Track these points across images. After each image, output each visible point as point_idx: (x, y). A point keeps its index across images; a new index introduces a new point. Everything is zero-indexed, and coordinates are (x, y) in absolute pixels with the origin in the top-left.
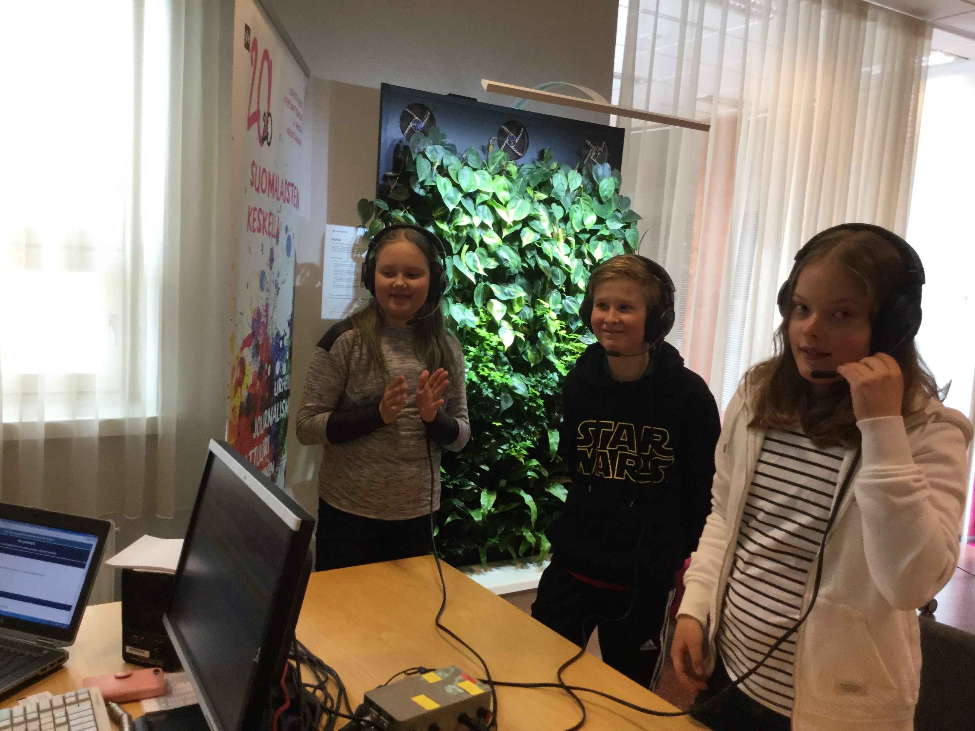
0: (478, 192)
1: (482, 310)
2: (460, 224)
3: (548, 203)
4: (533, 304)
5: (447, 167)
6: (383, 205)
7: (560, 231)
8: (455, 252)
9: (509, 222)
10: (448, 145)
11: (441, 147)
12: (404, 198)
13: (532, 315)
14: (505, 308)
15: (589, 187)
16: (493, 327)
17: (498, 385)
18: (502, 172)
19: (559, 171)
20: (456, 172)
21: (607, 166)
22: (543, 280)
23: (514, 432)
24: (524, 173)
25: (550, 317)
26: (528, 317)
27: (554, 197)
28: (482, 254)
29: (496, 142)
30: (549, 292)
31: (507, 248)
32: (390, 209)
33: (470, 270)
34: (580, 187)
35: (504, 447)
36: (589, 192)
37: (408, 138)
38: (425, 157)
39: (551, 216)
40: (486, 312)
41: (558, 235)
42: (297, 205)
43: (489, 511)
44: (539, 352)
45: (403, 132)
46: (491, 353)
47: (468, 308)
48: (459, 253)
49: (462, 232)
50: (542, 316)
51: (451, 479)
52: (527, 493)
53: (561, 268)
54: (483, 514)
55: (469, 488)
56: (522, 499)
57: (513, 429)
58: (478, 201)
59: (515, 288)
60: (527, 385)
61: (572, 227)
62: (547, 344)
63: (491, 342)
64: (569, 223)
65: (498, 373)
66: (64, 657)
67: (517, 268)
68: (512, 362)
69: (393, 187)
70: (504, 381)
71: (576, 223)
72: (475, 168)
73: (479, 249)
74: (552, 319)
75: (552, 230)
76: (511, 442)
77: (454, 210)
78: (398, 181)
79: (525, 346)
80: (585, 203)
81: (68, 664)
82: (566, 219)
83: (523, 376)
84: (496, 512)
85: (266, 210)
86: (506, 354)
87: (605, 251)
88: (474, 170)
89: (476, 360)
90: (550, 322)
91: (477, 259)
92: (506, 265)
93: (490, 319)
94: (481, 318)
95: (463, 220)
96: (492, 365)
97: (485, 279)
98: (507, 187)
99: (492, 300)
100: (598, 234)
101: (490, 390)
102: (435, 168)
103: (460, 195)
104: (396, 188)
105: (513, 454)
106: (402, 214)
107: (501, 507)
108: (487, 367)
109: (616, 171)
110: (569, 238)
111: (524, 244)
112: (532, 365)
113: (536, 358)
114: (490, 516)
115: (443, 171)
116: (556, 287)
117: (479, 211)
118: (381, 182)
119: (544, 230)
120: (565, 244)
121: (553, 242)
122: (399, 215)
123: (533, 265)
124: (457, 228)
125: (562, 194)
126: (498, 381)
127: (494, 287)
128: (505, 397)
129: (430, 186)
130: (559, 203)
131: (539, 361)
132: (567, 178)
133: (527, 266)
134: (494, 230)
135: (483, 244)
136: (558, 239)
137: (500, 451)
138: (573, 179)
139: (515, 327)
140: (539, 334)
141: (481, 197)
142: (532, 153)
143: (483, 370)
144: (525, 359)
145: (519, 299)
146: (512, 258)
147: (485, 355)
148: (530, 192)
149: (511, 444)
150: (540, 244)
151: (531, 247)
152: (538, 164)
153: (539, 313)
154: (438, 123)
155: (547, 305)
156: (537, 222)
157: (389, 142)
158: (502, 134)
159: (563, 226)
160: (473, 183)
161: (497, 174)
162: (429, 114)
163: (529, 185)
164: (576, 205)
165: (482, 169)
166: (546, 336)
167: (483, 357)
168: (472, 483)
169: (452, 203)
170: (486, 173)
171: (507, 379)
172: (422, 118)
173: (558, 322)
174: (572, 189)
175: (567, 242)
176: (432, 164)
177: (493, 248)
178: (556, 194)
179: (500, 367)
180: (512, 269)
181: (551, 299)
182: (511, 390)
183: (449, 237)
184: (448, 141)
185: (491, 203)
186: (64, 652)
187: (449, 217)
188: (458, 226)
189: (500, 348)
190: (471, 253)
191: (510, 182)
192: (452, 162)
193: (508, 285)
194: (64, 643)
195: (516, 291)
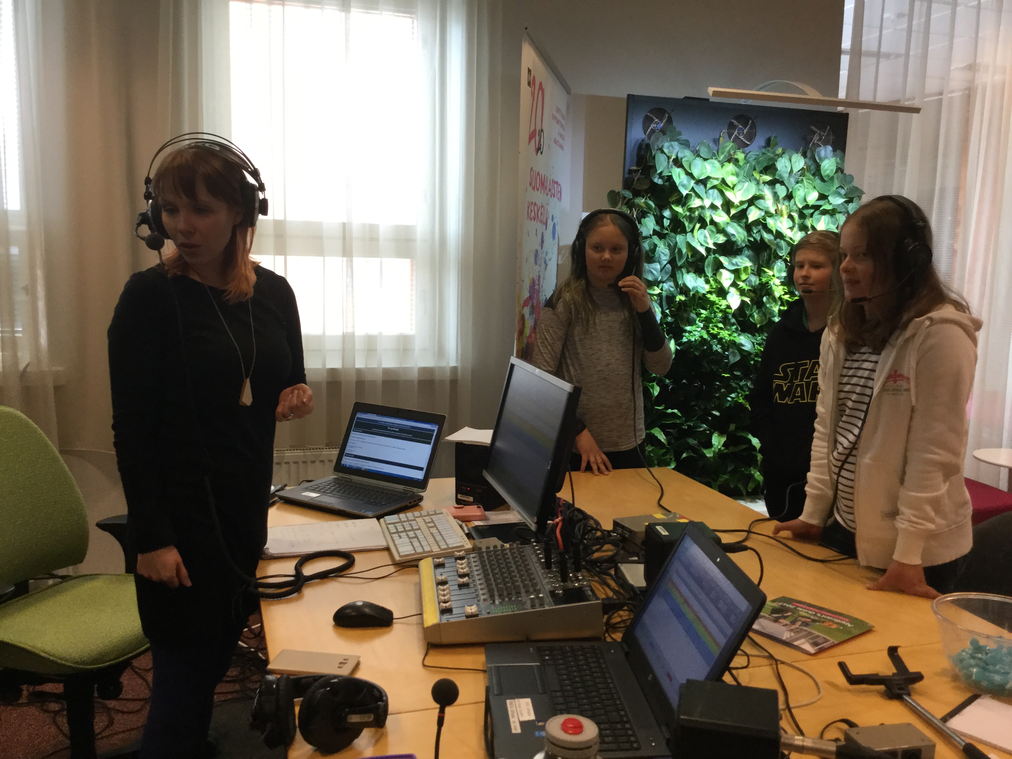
0: (708, 178)
1: (712, 279)
2: (692, 206)
3: (772, 184)
4: (759, 273)
5: (682, 159)
6: (628, 194)
7: (783, 207)
8: (688, 230)
9: (736, 202)
10: (682, 140)
11: (676, 143)
12: (645, 187)
13: (758, 282)
14: (732, 276)
15: (813, 167)
16: (722, 293)
17: (726, 342)
18: (731, 159)
19: (783, 155)
20: (688, 163)
21: (830, 148)
22: (768, 251)
23: (742, 383)
24: (751, 159)
25: (774, 284)
26: (753, 284)
27: (778, 178)
28: (712, 231)
29: (726, 134)
30: (774, 262)
31: (735, 224)
32: (633, 198)
33: (702, 245)
34: (803, 168)
35: (733, 395)
36: (812, 172)
37: (649, 137)
38: (663, 152)
39: (775, 195)
40: (716, 281)
41: (782, 211)
42: (560, 199)
43: (720, 449)
44: (764, 314)
45: (645, 133)
46: (720, 315)
47: (701, 277)
48: (692, 231)
49: (694, 212)
50: (767, 283)
51: (686, 422)
52: (754, 436)
53: (785, 241)
54: (714, 452)
55: (701, 429)
56: (750, 441)
57: (741, 381)
58: (709, 186)
59: (742, 259)
60: (753, 343)
61: (795, 204)
62: (771, 307)
63: (721, 305)
64: (792, 201)
65: (727, 332)
66: (421, 499)
67: (744, 241)
68: (739, 323)
69: (636, 179)
70: (732, 338)
71: (799, 200)
72: (706, 158)
73: (709, 227)
74: (776, 285)
75: (776, 208)
76: (739, 391)
77: (687, 195)
78: (641, 174)
79: (752, 310)
80: (809, 183)
81: (422, 504)
82: (789, 197)
83: (750, 335)
84: (726, 451)
85: (539, 204)
86: (734, 315)
87: (828, 223)
88: (705, 160)
89: (707, 321)
90: (774, 288)
91: (708, 235)
92: (734, 239)
93: (719, 286)
94: (711, 286)
95: (695, 203)
96: (721, 325)
97: (715, 252)
98: (734, 172)
99: (722, 270)
100: (821, 209)
101: (719, 346)
102: (671, 160)
103: (693, 182)
104: (638, 179)
105: (740, 401)
106: (643, 200)
107: (732, 449)
108: (717, 327)
109: (838, 152)
110: (793, 214)
111: (750, 220)
112: (758, 326)
113: (762, 321)
114: (720, 455)
115: (678, 163)
116: (781, 257)
117: (709, 194)
118: (626, 176)
119: (768, 208)
120: (789, 219)
121: (776, 218)
122: (641, 201)
123: (758, 238)
124: (691, 210)
125: (786, 176)
126: (726, 338)
127: (723, 259)
128: (733, 353)
129: (667, 176)
130: (782, 183)
131: (764, 323)
132: (791, 161)
133: (752, 240)
134: (723, 210)
135: (712, 222)
136: (782, 215)
137: (729, 399)
138: (796, 162)
139: (742, 292)
140: (765, 299)
141: (711, 183)
142: (760, 140)
143: (713, 329)
144: (752, 321)
145: (746, 268)
146: (739, 233)
147: (715, 317)
148: (757, 175)
149: (738, 393)
150: (765, 220)
151: (757, 223)
152: (764, 151)
153: (764, 280)
154: (674, 124)
155: (770, 273)
156: (762, 201)
157: (633, 142)
158: (731, 127)
159: (786, 203)
160: (704, 171)
161: (726, 161)
162: (667, 115)
163: (755, 169)
164: (799, 184)
165: (712, 159)
166: (771, 300)
167: (713, 319)
168: (705, 426)
169: (686, 189)
170: (716, 162)
171: (735, 337)
172: (661, 120)
173: (781, 287)
174: (795, 170)
175: (791, 217)
176: (669, 158)
177: (722, 225)
178: (780, 175)
179: (729, 327)
180: (739, 242)
181: (775, 267)
182: (738, 347)
183: (683, 218)
184: (683, 137)
185: (720, 187)
186: (420, 496)
187: (683, 201)
188: (691, 208)
189: (728, 310)
190: (702, 230)
191: (738, 167)
192: (686, 155)
193: (735, 257)
194: (420, 490)
195: (744, 262)
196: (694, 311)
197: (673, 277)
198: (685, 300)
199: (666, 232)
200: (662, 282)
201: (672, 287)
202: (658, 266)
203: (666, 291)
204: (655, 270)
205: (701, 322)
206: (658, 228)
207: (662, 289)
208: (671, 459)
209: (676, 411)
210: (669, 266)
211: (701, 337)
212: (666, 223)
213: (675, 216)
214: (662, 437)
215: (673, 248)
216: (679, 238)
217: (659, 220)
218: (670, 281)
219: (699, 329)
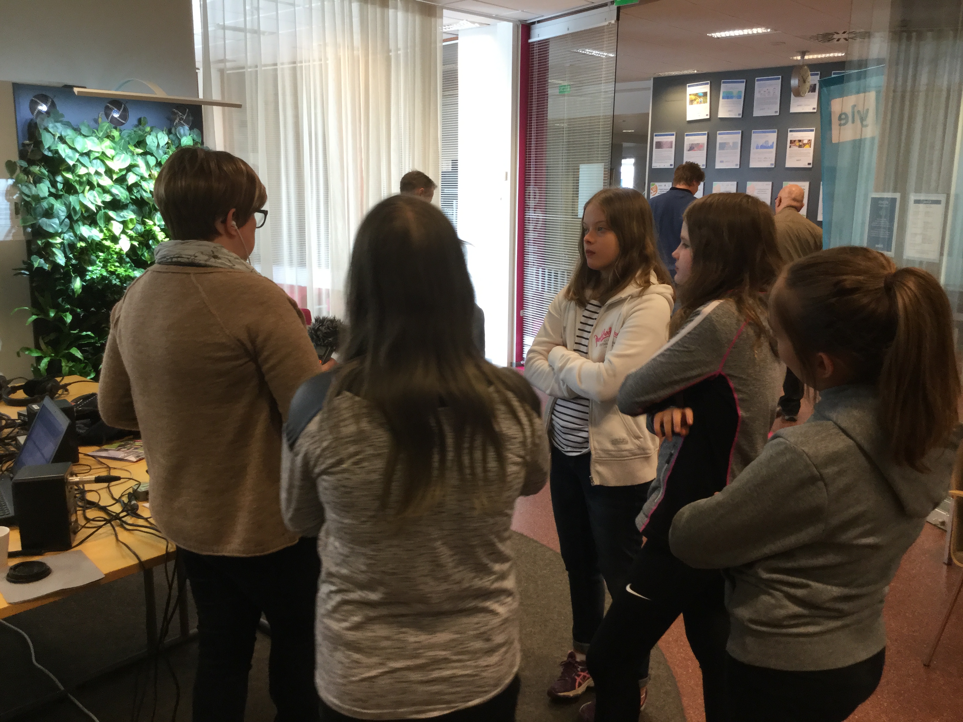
0: (90, 151)
1: (105, 229)
2: (80, 173)
3: (144, 155)
4: (142, 223)
5: (65, 137)
6: (24, 163)
8: (79, 191)
9: (116, 169)
10: (65, 122)
11: (60, 123)
12: (38, 158)
13: (143, 230)
14: (121, 226)
15: (176, 142)
16: (115, 239)
17: (123, 276)
18: (109, 136)
19: (151, 133)
20: (71, 140)
21: (187, 127)
22: (148, 206)
24: (124, 137)
25: (156, 230)
26: (140, 232)
27: (148, 151)
28: (100, 192)
29: (103, 116)
30: (154, 214)
31: (118, 187)
32: (29, 166)
33: (92, 203)
34: (168, 143)
37: (37, 117)
38: (49, 131)
39: (147, 164)
40: (108, 230)
45: (32, 112)
46: (115, 256)
47: (95, 228)
48: (83, 192)
49: (82, 178)
50: (150, 230)
51: (99, 340)
58: (92, 157)
59: (127, 213)
63: (115, 249)
65: (122, 269)
67: (127, 199)
68: (133, 261)
69: (29, 151)
70: (127, 273)
72: (87, 135)
73: (97, 189)
75: (149, 173)
77: (74, 165)
78: (33, 147)
79: (142, 251)
86: (127, 255)
88: (85, 136)
89: (106, 262)
90: (156, 233)
91: (96, 195)
92: (118, 198)
93: (112, 234)
94: (105, 234)
95: (81, 171)
96: (117, 264)
97: (104, 208)
98: (112, 146)
99: (112, 222)
101: (118, 280)
102: (57, 137)
103: (77, 155)
104: (31, 151)
106: (38, 168)
108: (114, 265)
109: (196, 130)
111: (130, 184)
115: (62, 139)
117: (94, 164)
118: (22, 148)
119: (142, 173)
121: (149, 181)
122: (36, 169)
123: (139, 197)
124: (79, 176)
125: (154, 149)
126: (123, 274)
127: (112, 213)
129: (54, 150)
130: (152, 155)
132: (157, 137)
133: (134, 198)
134: (106, 175)
135: (99, 185)
138: (161, 138)
139: (131, 238)
140: (151, 242)
141: (94, 155)
142: (132, 119)
143: (111, 268)
144: (144, 259)
145: (131, 220)
146: (122, 193)
147: (112, 258)
148: (132, 148)
150: (140, 182)
151: (135, 185)
152: (135, 129)
153: (147, 228)
154: (58, 108)
155: (151, 223)
156: (137, 169)
157: (23, 120)
158: (107, 110)
160: (86, 146)
161: (105, 137)
162: (50, 100)
163: (129, 144)
165: (92, 136)
167: (110, 259)
169: (72, 160)
170: (95, 138)
171: (130, 272)
173: (162, 233)
174: (162, 145)
176: (54, 136)
177: (107, 187)
178: (150, 149)
179: (124, 265)
180: (123, 200)
181: (156, 218)
183: (74, 182)
184: (65, 119)
185: (102, 158)
187: (71, 169)
189: (121, 252)
190: (91, 191)
191: (114, 143)
192: (69, 134)
193: (122, 211)
195: (129, 215)
196: (94, 254)
197: (71, 228)
198: (85, 246)
199: (61, 193)
200: (61, 233)
201: (72, 237)
202: (57, 221)
203: (67, 240)
204: (55, 223)
205: (101, 263)
206: (53, 190)
207: (63, 239)
208: (90, 370)
209: (89, 333)
210: (67, 220)
211: (101, 275)
212: (60, 186)
213: (67, 181)
214: (78, 354)
215: (68, 206)
216: (72, 199)
217: (54, 184)
218: (70, 232)
219: (100, 268)
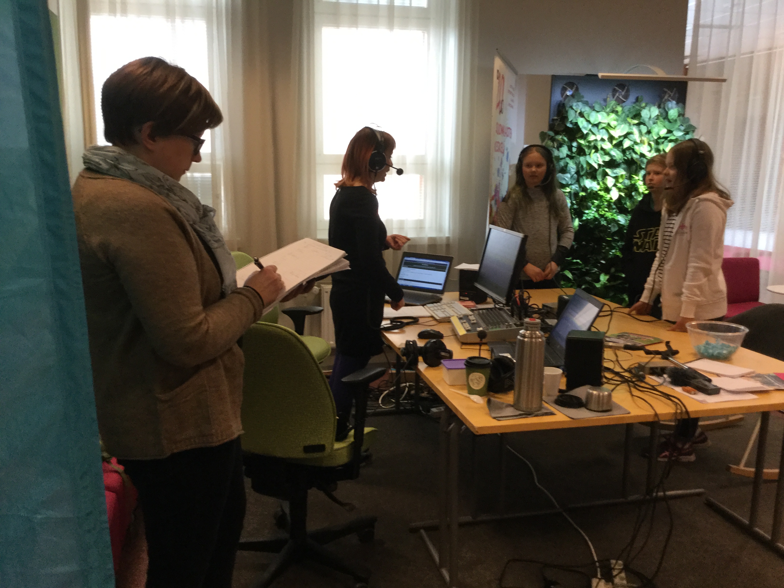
0: (600, 123)
1: (601, 182)
2: (589, 140)
3: (638, 125)
4: (630, 178)
5: (584, 112)
6: (552, 134)
7: (645, 139)
8: (587, 153)
9: (616, 136)
10: (584, 101)
11: (581, 103)
12: (562, 129)
13: (629, 184)
14: (614, 180)
15: (664, 114)
16: (607, 190)
17: (609, 219)
18: (614, 111)
19: (646, 107)
20: (588, 114)
21: (674, 102)
22: (636, 165)
24: (626, 111)
25: (639, 185)
26: (626, 185)
27: (642, 121)
29: (611, 96)
30: (639, 171)
31: (616, 150)
32: (555, 135)
33: (596, 162)
34: (658, 115)
35: (613, 251)
36: (663, 117)
37: (565, 99)
38: (573, 109)
39: (640, 132)
40: (604, 183)
41: (644, 141)
42: (511, 137)
43: (605, 283)
44: (633, 202)
45: (562, 96)
46: (606, 203)
47: (594, 181)
48: (590, 154)
49: (591, 143)
50: (635, 184)
51: (585, 267)
54: (601, 284)
55: (594, 271)
57: (618, 242)
58: (600, 127)
59: (620, 170)
61: (652, 137)
63: (606, 198)
64: (650, 135)
65: (610, 213)
67: (620, 159)
68: (618, 208)
69: (556, 124)
70: (613, 217)
71: (655, 134)
72: (598, 110)
73: (601, 152)
75: (640, 139)
77: (587, 133)
78: (560, 121)
79: (625, 200)
80: (661, 124)
81: (442, 300)
82: (649, 132)
83: (624, 215)
84: (608, 284)
85: (500, 142)
86: (615, 203)
88: (598, 112)
89: (598, 207)
90: (639, 187)
91: (599, 156)
92: (614, 158)
93: (606, 186)
94: (601, 186)
95: (591, 138)
96: (606, 209)
97: (603, 166)
98: (615, 119)
99: (607, 177)
100: (669, 139)
101: (605, 222)
103: (590, 125)
104: (558, 124)
105: (617, 254)
106: (561, 137)
107: (612, 283)
108: (604, 210)
109: (681, 104)
110: (651, 142)
111: (625, 147)
114: (605, 286)
115: (581, 115)
117: (600, 132)
118: (551, 122)
119: (635, 139)
120: (648, 146)
121: (640, 145)
122: (559, 137)
123: (630, 157)
124: (589, 142)
125: (647, 120)
126: (610, 217)
127: (608, 170)
128: (614, 226)
129: (575, 122)
130: (644, 124)
132: (650, 111)
133: (626, 159)
134: (609, 141)
135: (602, 149)
136: (644, 143)
137: (611, 253)
138: (653, 111)
139: (620, 190)
140: (633, 194)
141: (602, 126)
142: (632, 98)
143: (602, 212)
144: (626, 207)
145: (622, 176)
146: (618, 154)
147: (603, 204)
148: (629, 120)
150: (633, 146)
151: (629, 148)
152: (634, 105)
153: (633, 182)
154: (580, 91)
155: (636, 178)
156: (631, 135)
157: (555, 102)
158: (615, 91)
159: (647, 136)
160: (597, 119)
161: (610, 112)
162: (575, 86)
163: (628, 117)
164: (655, 125)
165: (602, 111)
166: (637, 194)
167: (601, 206)
168: (596, 269)
169: (586, 130)
170: (604, 113)
171: (615, 216)
172: (572, 89)
174: (653, 117)
175: (649, 145)
176: (576, 112)
177: (608, 150)
178: (643, 120)
179: (611, 211)
180: (618, 160)
181: (640, 174)
182: (617, 222)
183: (584, 147)
184: (585, 99)
185: (606, 128)
186: (441, 298)
187: (584, 137)
188: (589, 141)
189: (611, 201)
190: (596, 154)
191: (617, 116)
192: (586, 110)
193: (616, 169)
194: (440, 295)
195: (621, 172)
196: (590, 202)
197: (578, 181)
198: (585, 195)
199: (574, 155)
200: (571, 184)
201: (577, 188)
202: (569, 175)
203: (573, 190)
204: (567, 177)
205: (594, 208)
206: (569, 153)
207: (571, 189)
209: (578, 261)
210: (575, 175)
211: (594, 216)
212: (574, 150)
213: (580, 145)
214: (570, 276)
215: (578, 165)
216: (582, 159)
217: (570, 148)
218: (576, 184)
219: (593, 212)
